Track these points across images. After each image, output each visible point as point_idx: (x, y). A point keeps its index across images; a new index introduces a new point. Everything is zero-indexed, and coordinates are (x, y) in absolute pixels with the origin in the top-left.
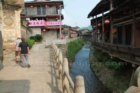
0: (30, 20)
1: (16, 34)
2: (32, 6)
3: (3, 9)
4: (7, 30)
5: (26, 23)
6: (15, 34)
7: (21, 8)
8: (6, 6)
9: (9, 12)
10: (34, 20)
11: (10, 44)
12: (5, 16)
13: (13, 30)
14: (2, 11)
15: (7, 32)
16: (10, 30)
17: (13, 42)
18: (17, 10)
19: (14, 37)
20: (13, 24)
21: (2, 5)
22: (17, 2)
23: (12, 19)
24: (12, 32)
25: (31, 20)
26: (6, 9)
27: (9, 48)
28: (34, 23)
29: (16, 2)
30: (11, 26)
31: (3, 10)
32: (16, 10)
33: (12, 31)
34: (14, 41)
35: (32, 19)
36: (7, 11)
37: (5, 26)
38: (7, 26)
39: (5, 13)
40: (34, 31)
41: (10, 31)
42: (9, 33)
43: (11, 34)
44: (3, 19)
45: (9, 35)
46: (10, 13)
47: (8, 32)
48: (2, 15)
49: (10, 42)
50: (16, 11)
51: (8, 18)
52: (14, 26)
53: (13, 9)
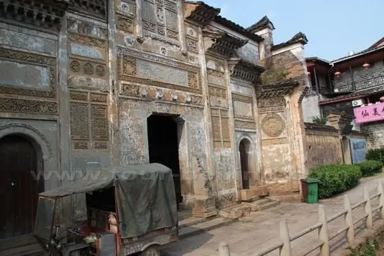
0: (363, 106)
1: (293, 155)
2: (366, 65)
3: (258, 99)
4: (271, 148)
5: (336, 119)
6: (290, 157)
7: (300, 87)
8: (263, 90)
9: (273, 103)
10: (374, 102)
11: (280, 181)
12: (264, 115)
13: (285, 146)
14: (255, 105)
15: (270, 152)
16: (276, 146)
17: (287, 177)
18: (290, 93)
19: (287, 163)
20: (285, 131)
21: (254, 91)
22: (288, 74)
23: (280, 118)
24: (281, 151)
25: (366, 103)
26: (265, 97)
27: (278, 193)
28: (375, 110)
29: (285, 76)
30: (280, 137)
31: (258, 102)
32: (286, 94)
33: (281, 148)
34: (288, 174)
35: (368, 101)
36: (266, 102)
37: (265, 137)
38: (270, 138)
39: (262, 107)
40: (380, 135)
41: (278, 150)
42: (275, 154)
43: (279, 155)
44: (260, 122)
45: (276, 160)
46: (275, 105)
47: (274, 152)
48: (256, 114)
49: (280, 177)
50: (287, 98)
51: (271, 118)
52: (285, 136)
53: (280, 93)
